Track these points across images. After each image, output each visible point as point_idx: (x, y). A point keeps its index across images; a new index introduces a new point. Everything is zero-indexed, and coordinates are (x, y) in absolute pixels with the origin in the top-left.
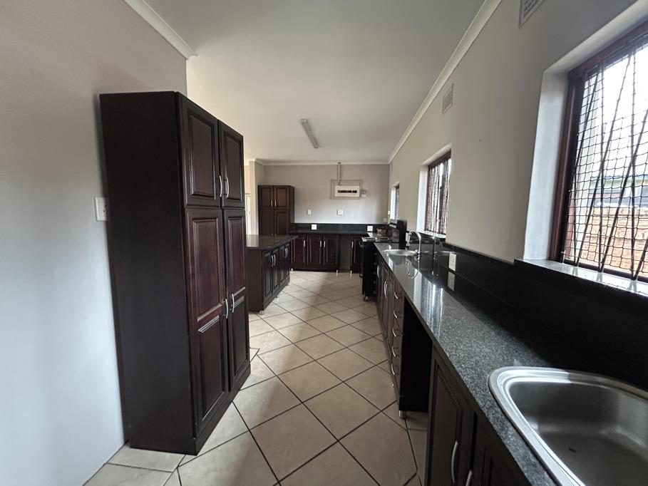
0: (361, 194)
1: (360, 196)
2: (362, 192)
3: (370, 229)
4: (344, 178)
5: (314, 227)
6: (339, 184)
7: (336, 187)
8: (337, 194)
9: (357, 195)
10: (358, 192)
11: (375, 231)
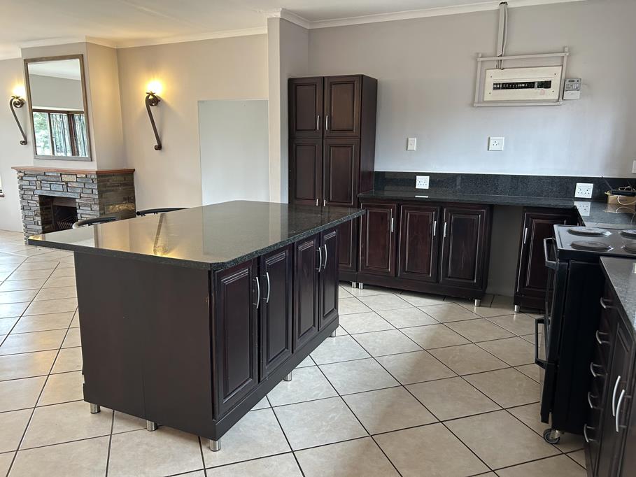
0: (563, 89)
1: (562, 96)
2: (568, 83)
3: (584, 190)
4: (515, 46)
5: (423, 183)
6: (499, 66)
7: (490, 73)
8: (490, 94)
9: (551, 93)
10: (556, 84)
11: (599, 199)
